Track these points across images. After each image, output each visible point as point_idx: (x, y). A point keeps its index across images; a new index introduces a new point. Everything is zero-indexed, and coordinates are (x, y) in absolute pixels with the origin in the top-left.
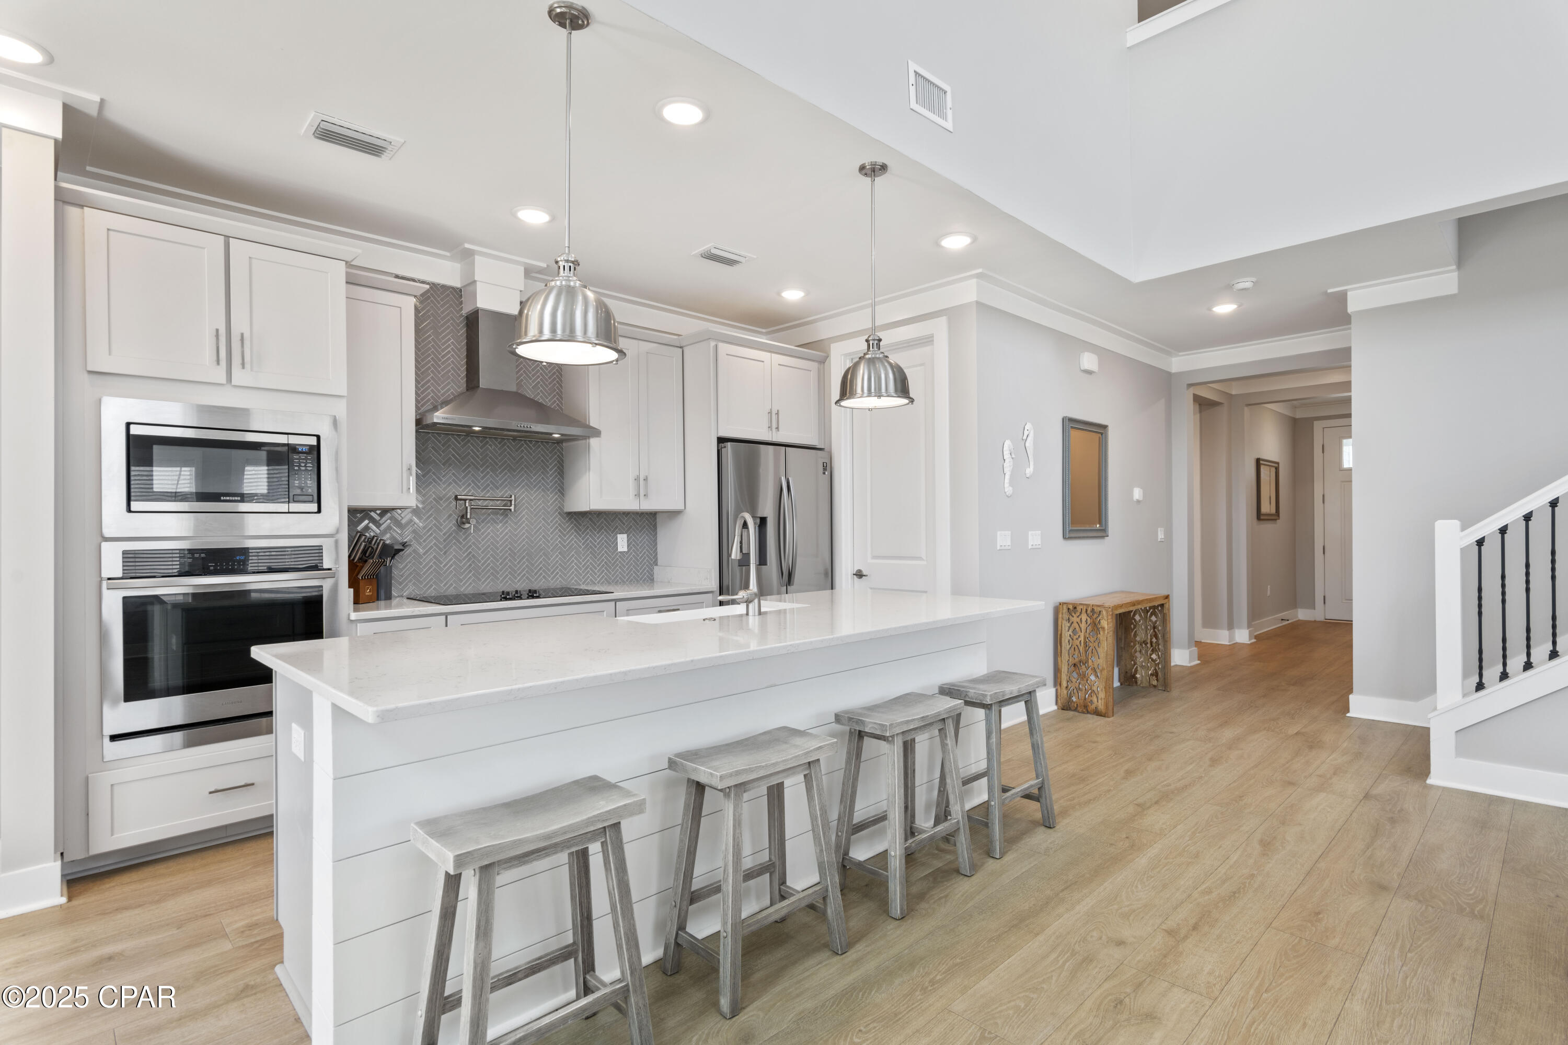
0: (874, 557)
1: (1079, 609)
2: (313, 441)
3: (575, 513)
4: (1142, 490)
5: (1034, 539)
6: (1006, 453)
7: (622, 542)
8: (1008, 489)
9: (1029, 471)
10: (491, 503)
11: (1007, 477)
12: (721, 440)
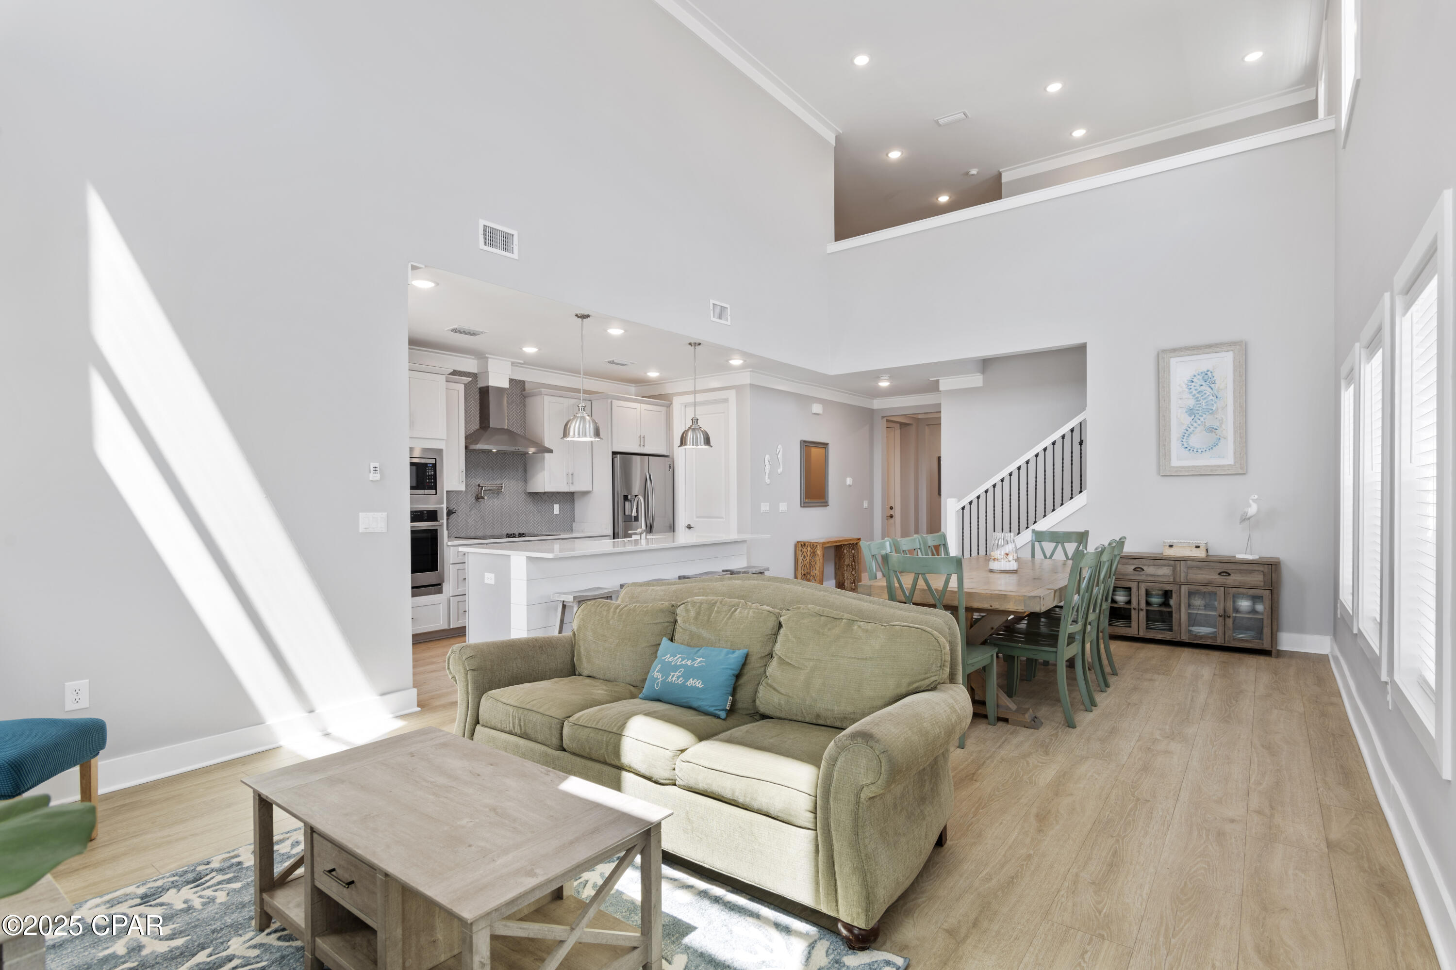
0: (697, 517)
1: (806, 545)
2: (433, 461)
3: (533, 493)
4: (852, 479)
5: (783, 507)
6: (767, 462)
7: (556, 508)
8: (768, 481)
9: (780, 471)
10: (491, 488)
11: (767, 474)
12: (614, 453)
